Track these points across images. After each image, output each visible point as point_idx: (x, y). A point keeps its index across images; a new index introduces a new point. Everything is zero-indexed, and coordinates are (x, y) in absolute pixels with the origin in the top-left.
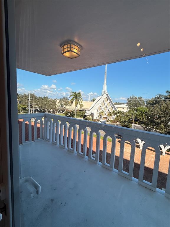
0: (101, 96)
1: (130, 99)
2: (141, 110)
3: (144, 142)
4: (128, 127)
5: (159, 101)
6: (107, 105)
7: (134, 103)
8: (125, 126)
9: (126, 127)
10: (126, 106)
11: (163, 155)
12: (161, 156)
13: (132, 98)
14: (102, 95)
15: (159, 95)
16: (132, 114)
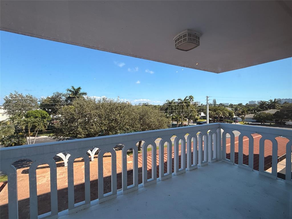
1: (10, 98)
2: (35, 115)
3: (69, 156)
4: (20, 145)
5: (58, 101)
8: (13, 144)
9: (16, 144)
11: (92, 160)
12: (91, 163)
13: (14, 96)
15: (58, 93)
16: (25, 122)
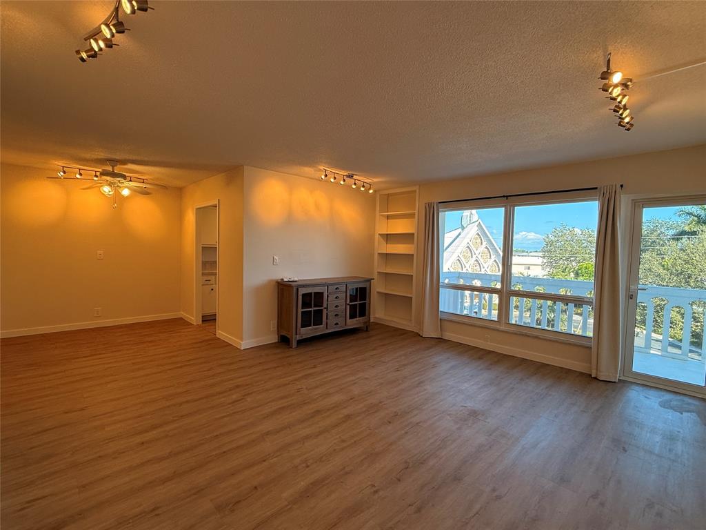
0: (460, 230)
1: (553, 238)
6: (479, 257)
7: (569, 248)
10: (540, 261)
13: (560, 234)
14: (463, 228)
